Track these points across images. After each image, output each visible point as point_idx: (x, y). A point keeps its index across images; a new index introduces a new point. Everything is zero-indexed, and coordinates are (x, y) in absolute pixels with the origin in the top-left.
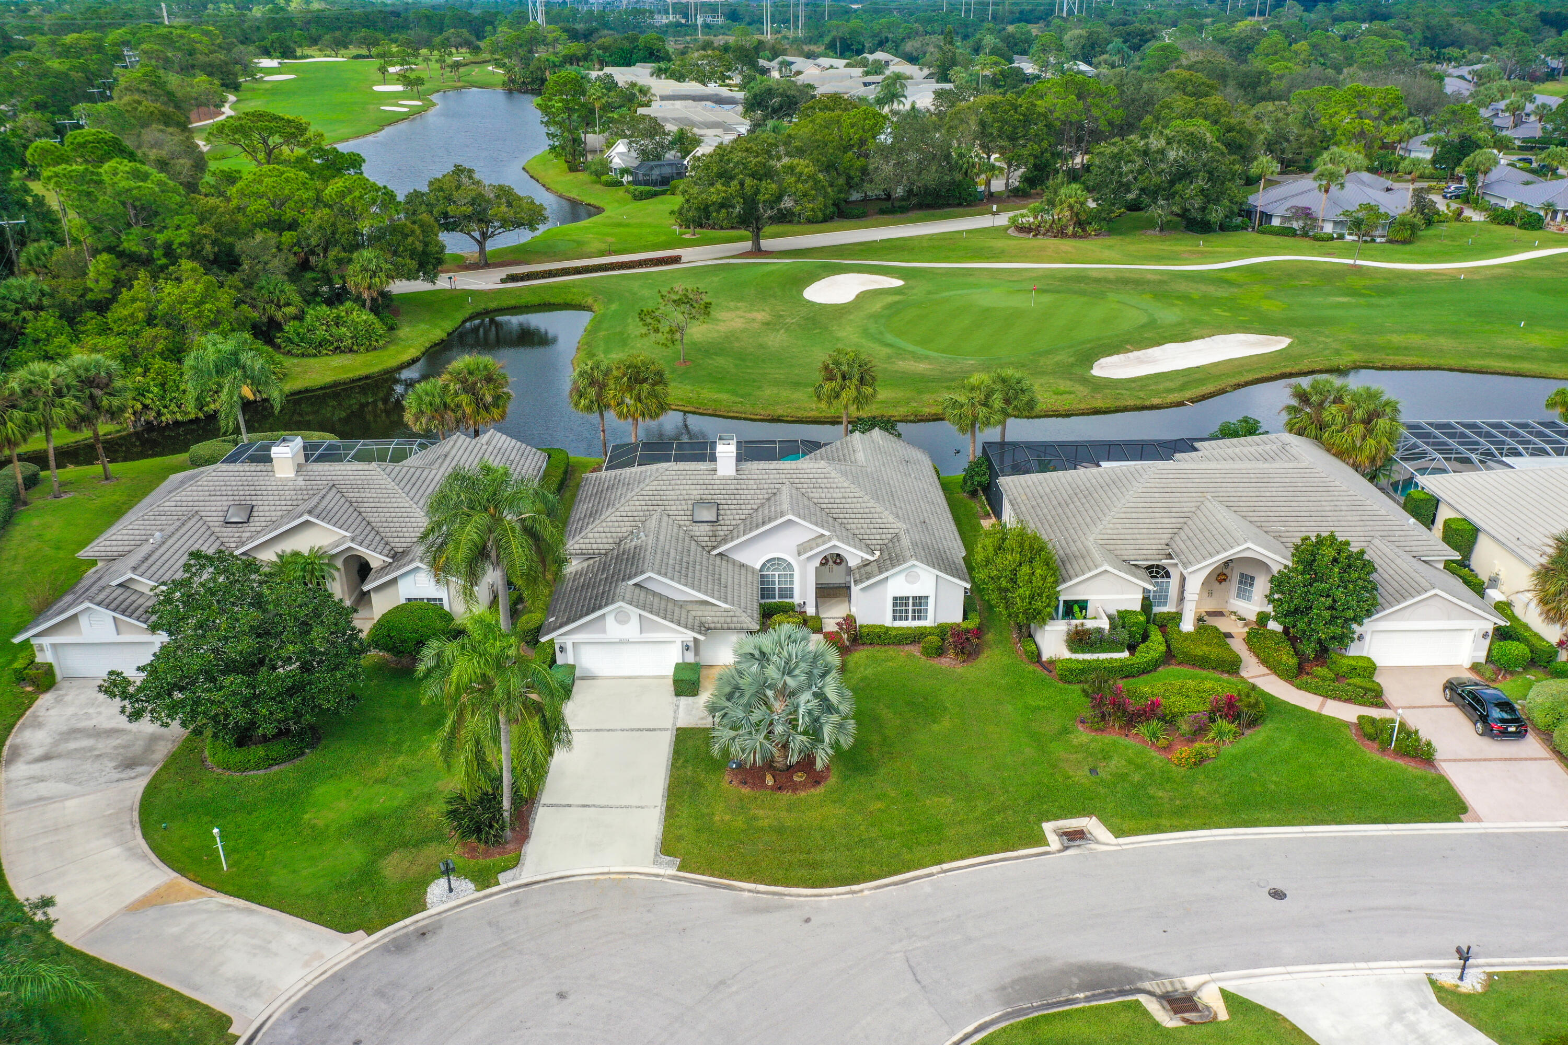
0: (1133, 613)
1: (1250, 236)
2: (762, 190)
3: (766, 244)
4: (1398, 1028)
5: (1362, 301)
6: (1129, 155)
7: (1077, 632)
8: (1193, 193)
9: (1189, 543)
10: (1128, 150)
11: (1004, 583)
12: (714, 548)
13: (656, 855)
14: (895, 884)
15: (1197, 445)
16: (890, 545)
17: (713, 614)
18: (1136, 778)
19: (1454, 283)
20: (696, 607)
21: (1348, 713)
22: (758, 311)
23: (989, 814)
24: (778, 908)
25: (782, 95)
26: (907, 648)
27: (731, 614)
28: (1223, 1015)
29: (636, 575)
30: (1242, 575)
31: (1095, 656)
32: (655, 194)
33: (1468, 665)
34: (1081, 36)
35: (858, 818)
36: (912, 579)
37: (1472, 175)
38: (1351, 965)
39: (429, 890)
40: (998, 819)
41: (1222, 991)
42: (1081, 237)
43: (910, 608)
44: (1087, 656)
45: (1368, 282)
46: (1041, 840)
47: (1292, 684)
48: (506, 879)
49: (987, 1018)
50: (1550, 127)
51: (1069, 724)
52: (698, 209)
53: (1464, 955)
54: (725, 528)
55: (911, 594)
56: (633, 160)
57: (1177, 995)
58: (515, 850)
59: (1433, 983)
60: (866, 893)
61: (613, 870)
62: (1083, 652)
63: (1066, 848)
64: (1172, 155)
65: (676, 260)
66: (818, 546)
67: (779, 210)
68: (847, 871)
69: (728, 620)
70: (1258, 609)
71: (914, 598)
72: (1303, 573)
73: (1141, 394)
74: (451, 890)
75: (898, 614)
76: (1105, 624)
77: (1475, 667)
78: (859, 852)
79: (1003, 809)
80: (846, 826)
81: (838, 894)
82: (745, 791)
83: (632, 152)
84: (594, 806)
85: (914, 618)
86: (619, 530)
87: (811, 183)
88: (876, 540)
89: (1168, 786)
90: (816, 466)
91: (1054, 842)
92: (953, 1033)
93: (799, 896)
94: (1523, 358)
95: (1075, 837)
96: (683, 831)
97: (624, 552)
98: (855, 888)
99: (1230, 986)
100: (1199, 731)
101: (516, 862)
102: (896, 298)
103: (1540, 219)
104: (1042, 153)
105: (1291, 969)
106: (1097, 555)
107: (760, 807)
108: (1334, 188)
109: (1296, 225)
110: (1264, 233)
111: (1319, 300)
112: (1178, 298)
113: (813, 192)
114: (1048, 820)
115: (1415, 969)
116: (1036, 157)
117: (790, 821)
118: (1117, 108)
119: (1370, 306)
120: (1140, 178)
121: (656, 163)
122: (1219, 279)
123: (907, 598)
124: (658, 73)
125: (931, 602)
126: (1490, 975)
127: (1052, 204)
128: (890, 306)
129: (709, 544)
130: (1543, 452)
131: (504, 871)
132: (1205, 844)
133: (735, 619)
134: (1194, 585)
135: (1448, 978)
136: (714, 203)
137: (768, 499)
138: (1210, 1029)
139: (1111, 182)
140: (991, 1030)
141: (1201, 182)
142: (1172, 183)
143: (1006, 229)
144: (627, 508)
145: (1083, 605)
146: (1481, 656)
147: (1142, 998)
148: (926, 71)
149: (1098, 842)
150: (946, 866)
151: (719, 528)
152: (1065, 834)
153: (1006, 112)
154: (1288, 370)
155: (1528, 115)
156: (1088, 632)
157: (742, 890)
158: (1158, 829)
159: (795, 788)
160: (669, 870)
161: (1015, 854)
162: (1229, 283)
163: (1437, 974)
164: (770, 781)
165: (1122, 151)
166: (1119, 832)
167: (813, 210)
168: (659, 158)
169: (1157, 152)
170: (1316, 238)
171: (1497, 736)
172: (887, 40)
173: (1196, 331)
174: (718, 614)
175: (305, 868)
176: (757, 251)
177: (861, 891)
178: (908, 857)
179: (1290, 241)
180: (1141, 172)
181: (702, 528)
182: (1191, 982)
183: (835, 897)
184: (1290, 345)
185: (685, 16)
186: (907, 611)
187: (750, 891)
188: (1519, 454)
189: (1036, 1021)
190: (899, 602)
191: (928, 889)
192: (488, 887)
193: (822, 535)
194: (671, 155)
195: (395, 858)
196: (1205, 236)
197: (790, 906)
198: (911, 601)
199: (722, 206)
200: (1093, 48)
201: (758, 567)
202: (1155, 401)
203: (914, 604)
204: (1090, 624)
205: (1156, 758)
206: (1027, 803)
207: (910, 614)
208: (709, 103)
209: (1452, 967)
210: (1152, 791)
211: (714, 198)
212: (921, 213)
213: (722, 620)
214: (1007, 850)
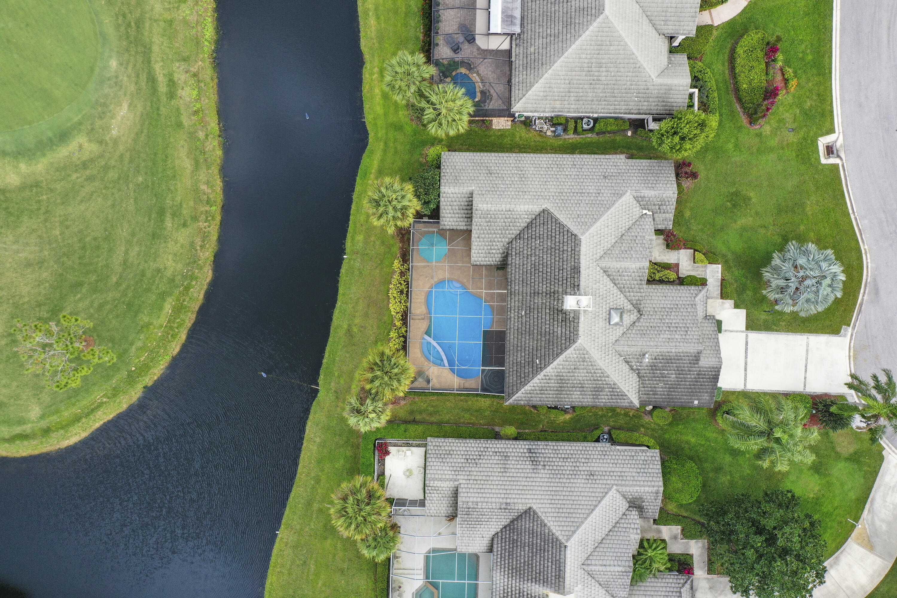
13: (839, 336)
14: (861, 234)
18: (797, 111)
24: (875, 285)
46: (834, 166)
54: (625, 305)
58: (834, 398)
60: (866, 247)
63: (839, 156)
76: (696, 91)
81: (867, 259)
91: (836, 160)
93: (867, 275)
95: (831, 151)
98: (863, 252)
101: (842, 397)
149: (836, 142)
150: (851, 212)
151: (625, 308)
152: (829, 155)
157: (863, 299)
158: (831, 114)
160: (848, 331)
166: (832, 130)
177: (865, 249)
183: (869, 261)
187: (863, 296)
191: (866, 221)
197: (875, 280)
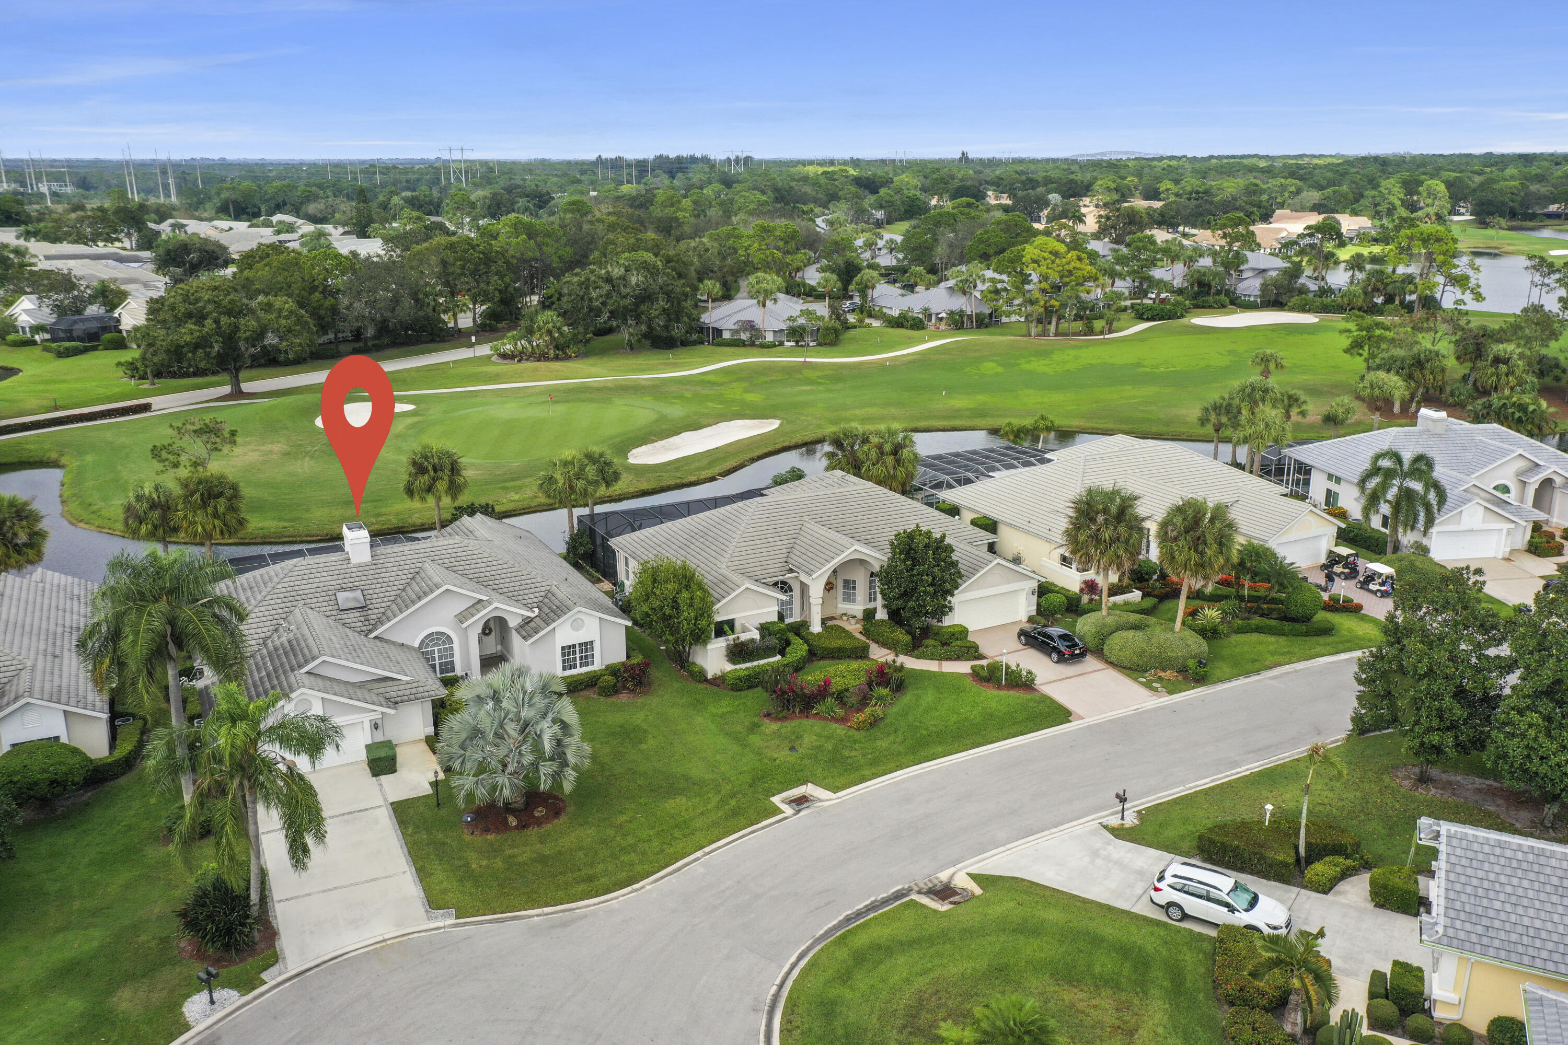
0: (773, 623)
1: (707, 348)
2: (242, 328)
3: (246, 387)
4: (1099, 862)
5: (821, 388)
6: (595, 282)
7: (736, 645)
8: (657, 313)
9: (804, 557)
10: (593, 278)
11: (668, 611)
12: (370, 631)
13: (427, 912)
14: (670, 874)
15: (764, 492)
16: (546, 600)
17: (395, 688)
18: (829, 746)
19: (881, 367)
20: (376, 685)
21: (963, 667)
22: (272, 443)
23: (723, 802)
24: (573, 921)
25: (200, 250)
26: (582, 693)
27: (415, 685)
28: (978, 891)
29: (307, 662)
30: (845, 581)
31: (755, 663)
32: (85, 351)
33: (1025, 619)
34: (485, 198)
35: (611, 832)
36: (577, 625)
37: (863, 293)
38: (1047, 832)
39: (184, 1010)
40: (733, 802)
41: (969, 874)
42: (562, 360)
43: (578, 656)
44: (748, 665)
45: (819, 374)
46: (777, 811)
47: (911, 656)
48: (271, 977)
49: (803, 948)
50: (901, 256)
51: (756, 720)
52: (168, 351)
53: (1122, 799)
54: (376, 611)
55: (577, 642)
56: (47, 316)
57: (938, 887)
58: (268, 948)
59: (1106, 827)
60: (648, 887)
61: (386, 937)
62: (744, 662)
63: (799, 811)
64: (634, 280)
65: (146, 408)
66: (478, 611)
67: (265, 347)
68: (623, 875)
69: (414, 691)
70: (862, 608)
71: (581, 645)
72: (905, 560)
73: (679, 474)
74: (212, 1002)
75: (568, 664)
76: (756, 635)
77: (1031, 620)
78: (625, 858)
79: (733, 795)
80: (603, 841)
81: (623, 896)
82: (491, 837)
83: (44, 308)
84: (336, 888)
85: (581, 666)
86: (259, 630)
87: (293, 318)
88: (532, 598)
89: (857, 746)
90: (451, 542)
91: (788, 810)
92: (781, 967)
94: (955, 417)
95: (801, 801)
96: (445, 885)
97: (276, 649)
99: (974, 870)
100: (864, 702)
101: (274, 959)
102: (416, 419)
103: (921, 321)
104: (506, 288)
105: (1009, 846)
106: (735, 577)
107: (511, 847)
108: (769, 303)
109: (744, 336)
110: (718, 345)
111: (788, 390)
112: (674, 398)
113: (298, 328)
114: (774, 795)
115: (1090, 823)
116: (500, 291)
117: (548, 849)
118: (566, 245)
119: (831, 391)
120: (610, 302)
121: (77, 317)
122: (700, 381)
123: (574, 646)
124: (28, 235)
125: (597, 646)
126: (1139, 812)
127: (530, 331)
128: (412, 426)
129: (364, 628)
130: (1012, 467)
131: (265, 970)
132: (903, 781)
133: (421, 689)
134: (816, 591)
135: (1114, 821)
136: (187, 344)
137: (413, 578)
138: (974, 902)
139: (583, 307)
140: (811, 954)
141: (662, 303)
142: (637, 305)
143: (490, 357)
144: (263, 609)
145: (731, 623)
146: (1033, 610)
147: (914, 897)
148: (341, 230)
149: (821, 801)
150: (707, 849)
151: (370, 612)
152: (792, 801)
153: (466, 251)
154: (787, 444)
155: (880, 249)
156: (743, 644)
157: (532, 916)
158: (863, 779)
159: (539, 822)
160: (445, 920)
161: (760, 825)
162: (713, 384)
163: (1105, 821)
164: (512, 821)
165: (588, 280)
166: (836, 789)
167: (300, 345)
168: (79, 312)
169: (620, 278)
170: (763, 346)
171: (1068, 659)
172: (285, 203)
173: (705, 422)
174: (402, 687)
175: (10, 1033)
176: (238, 394)
177: (643, 887)
178: (672, 850)
179: (743, 350)
180: (608, 295)
181: (351, 615)
182: (944, 876)
183: (621, 898)
184: (781, 425)
185: (23, 185)
186: (575, 659)
187: (538, 915)
188: (999, 470)
189: (843, 937)
190: (568, 651)
191: (701, 870)
192: (253, 989)
193: (480, 601)
194: (93, 310)
195: (125, 993)
196: (673, 351)
197: (584, 917)
198: (577, 649)
199: (196, 346)
200: (499, 208)
201: (416, 644)
202: (693, 478)
203: (581, 651)
204: (744, 637)
205: (839, 730)
206: (751, 786)
207: (578, 662)
208: (110, 262)
209: (1117, 813)
210: (846, 753)
211: (188, 338)
212: (396, 351)
213: (408, 692)
214: (752, 825)
